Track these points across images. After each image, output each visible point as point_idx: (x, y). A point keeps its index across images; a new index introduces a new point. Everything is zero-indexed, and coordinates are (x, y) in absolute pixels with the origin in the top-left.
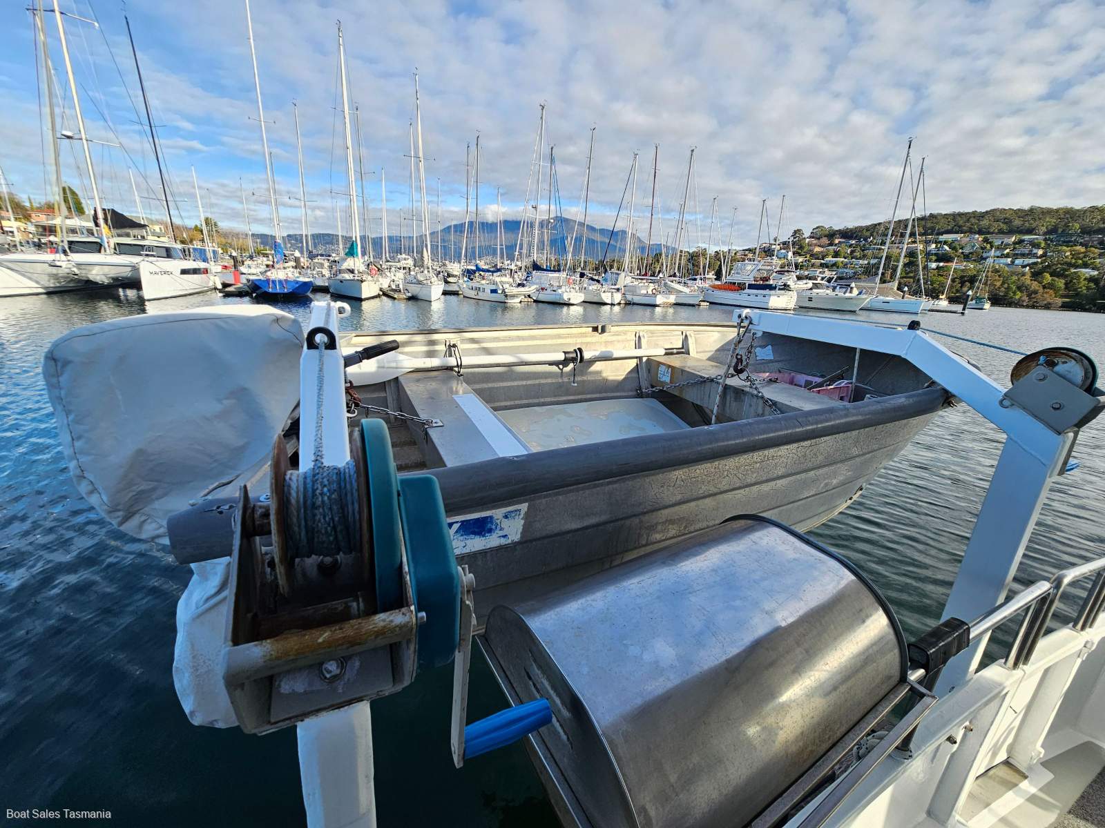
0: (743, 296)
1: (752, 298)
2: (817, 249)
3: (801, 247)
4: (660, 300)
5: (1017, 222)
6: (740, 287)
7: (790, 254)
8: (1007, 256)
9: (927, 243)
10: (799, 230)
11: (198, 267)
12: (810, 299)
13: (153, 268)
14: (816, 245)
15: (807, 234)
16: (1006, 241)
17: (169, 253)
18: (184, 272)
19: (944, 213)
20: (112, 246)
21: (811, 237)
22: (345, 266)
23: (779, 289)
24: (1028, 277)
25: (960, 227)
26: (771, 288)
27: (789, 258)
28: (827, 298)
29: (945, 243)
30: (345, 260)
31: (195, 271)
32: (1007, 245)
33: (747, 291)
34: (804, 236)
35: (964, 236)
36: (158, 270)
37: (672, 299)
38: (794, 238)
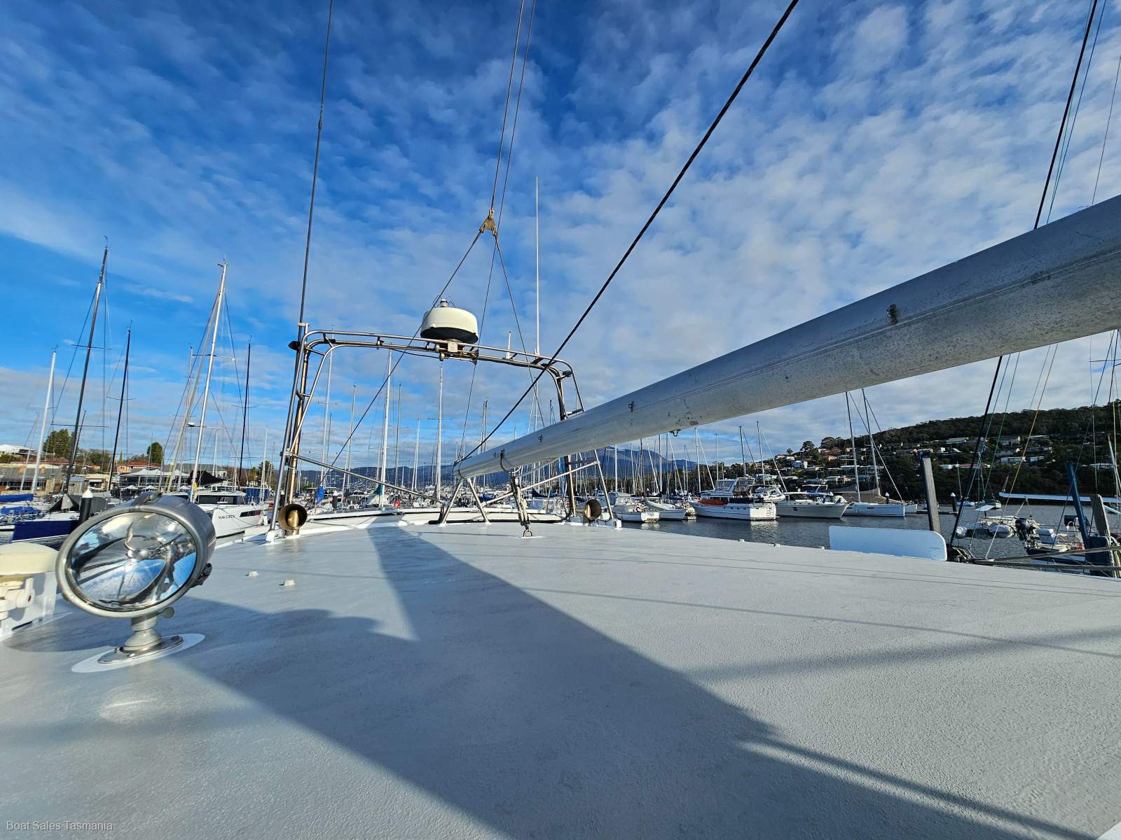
0: (727, 509)
1: (735, 511)
2: (830, 458)
3: (815, 457)
4: (645, 517)
5: (1015, 424)
6: (723, 501)
7: (806, 464)
8: (1019, 454)
9: (936, 447)
10: (808, 442)
11: (254, 510)
12: (795, 509)
13: (223, 514)
14: (829, 454)
15: (817, 445)
16: (1013, 441)
17: (234, 501)
18: (243, 515)
19: (942, 420)
20: (195, 497)
21: (822, 447)
22: (373, 502)
23: (756, 502)
24: (1039, 474)
25: (962, 431)
26: (751, 501)
27: (806, 467)
28: (809, 507)
29: (954, 445)
30: (373, 497)
31: (252, 513)
32: (1016, 446)
33: (729, 505)
34: (815, 447)
35: (970, 439)
36: (225, 515)
37: (656, 515)
38: (806, 449)
